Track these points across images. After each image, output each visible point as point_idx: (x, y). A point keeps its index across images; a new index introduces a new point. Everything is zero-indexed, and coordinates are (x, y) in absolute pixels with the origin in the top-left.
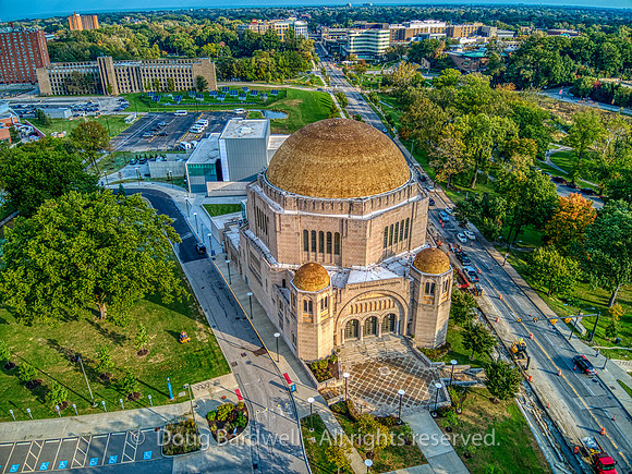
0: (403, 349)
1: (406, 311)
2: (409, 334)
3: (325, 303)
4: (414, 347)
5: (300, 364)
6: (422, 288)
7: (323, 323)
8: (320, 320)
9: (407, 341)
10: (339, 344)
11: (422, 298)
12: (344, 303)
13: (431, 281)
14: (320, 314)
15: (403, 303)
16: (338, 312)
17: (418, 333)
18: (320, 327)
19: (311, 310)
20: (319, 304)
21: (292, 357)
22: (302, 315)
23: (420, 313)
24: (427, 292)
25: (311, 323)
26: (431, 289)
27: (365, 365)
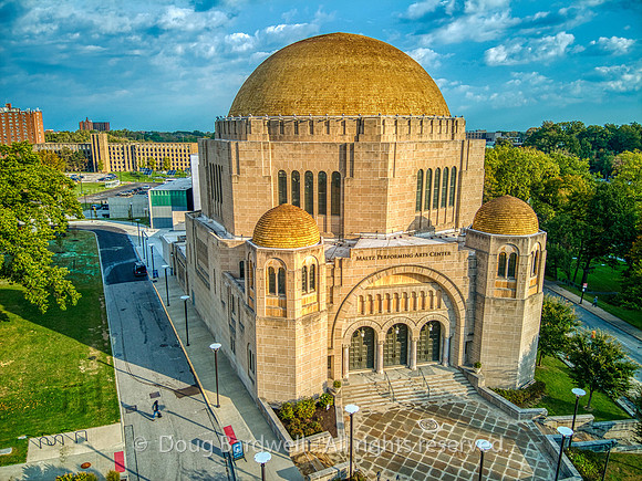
0: (459, 391)
1: (463, 314)
2: (467, 362)
3: (311, 279)
4: (482, 384)
5: (261, 410)
6: (492, 265)
7: (307, 320)
8: (299, 312)
9: (467, 376)
10: (338, 376)
11: (494, 286)
12: (348, 286)
13: (509, 250)
14: (300, 301)
15: (457, 298)
16: (336, 306)
17: (487, 360)
18: (299, 327)
19: (282, 290)
20: (299, 276)
21: (245, 396)
22: (265, 301)
23: (490, 317)
24: (501, 273)
25: (283, 317)
26: (509, 267)
27: (389, 415)
